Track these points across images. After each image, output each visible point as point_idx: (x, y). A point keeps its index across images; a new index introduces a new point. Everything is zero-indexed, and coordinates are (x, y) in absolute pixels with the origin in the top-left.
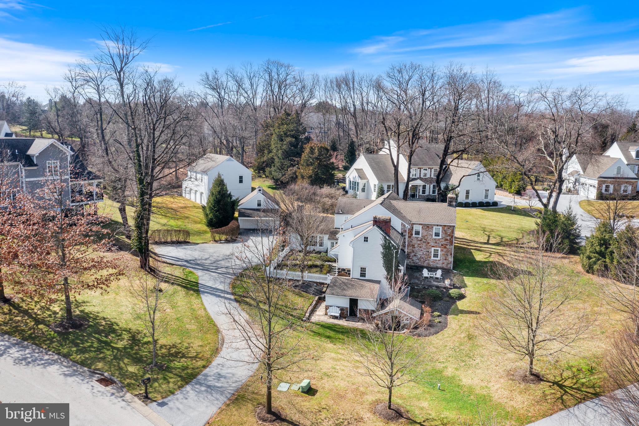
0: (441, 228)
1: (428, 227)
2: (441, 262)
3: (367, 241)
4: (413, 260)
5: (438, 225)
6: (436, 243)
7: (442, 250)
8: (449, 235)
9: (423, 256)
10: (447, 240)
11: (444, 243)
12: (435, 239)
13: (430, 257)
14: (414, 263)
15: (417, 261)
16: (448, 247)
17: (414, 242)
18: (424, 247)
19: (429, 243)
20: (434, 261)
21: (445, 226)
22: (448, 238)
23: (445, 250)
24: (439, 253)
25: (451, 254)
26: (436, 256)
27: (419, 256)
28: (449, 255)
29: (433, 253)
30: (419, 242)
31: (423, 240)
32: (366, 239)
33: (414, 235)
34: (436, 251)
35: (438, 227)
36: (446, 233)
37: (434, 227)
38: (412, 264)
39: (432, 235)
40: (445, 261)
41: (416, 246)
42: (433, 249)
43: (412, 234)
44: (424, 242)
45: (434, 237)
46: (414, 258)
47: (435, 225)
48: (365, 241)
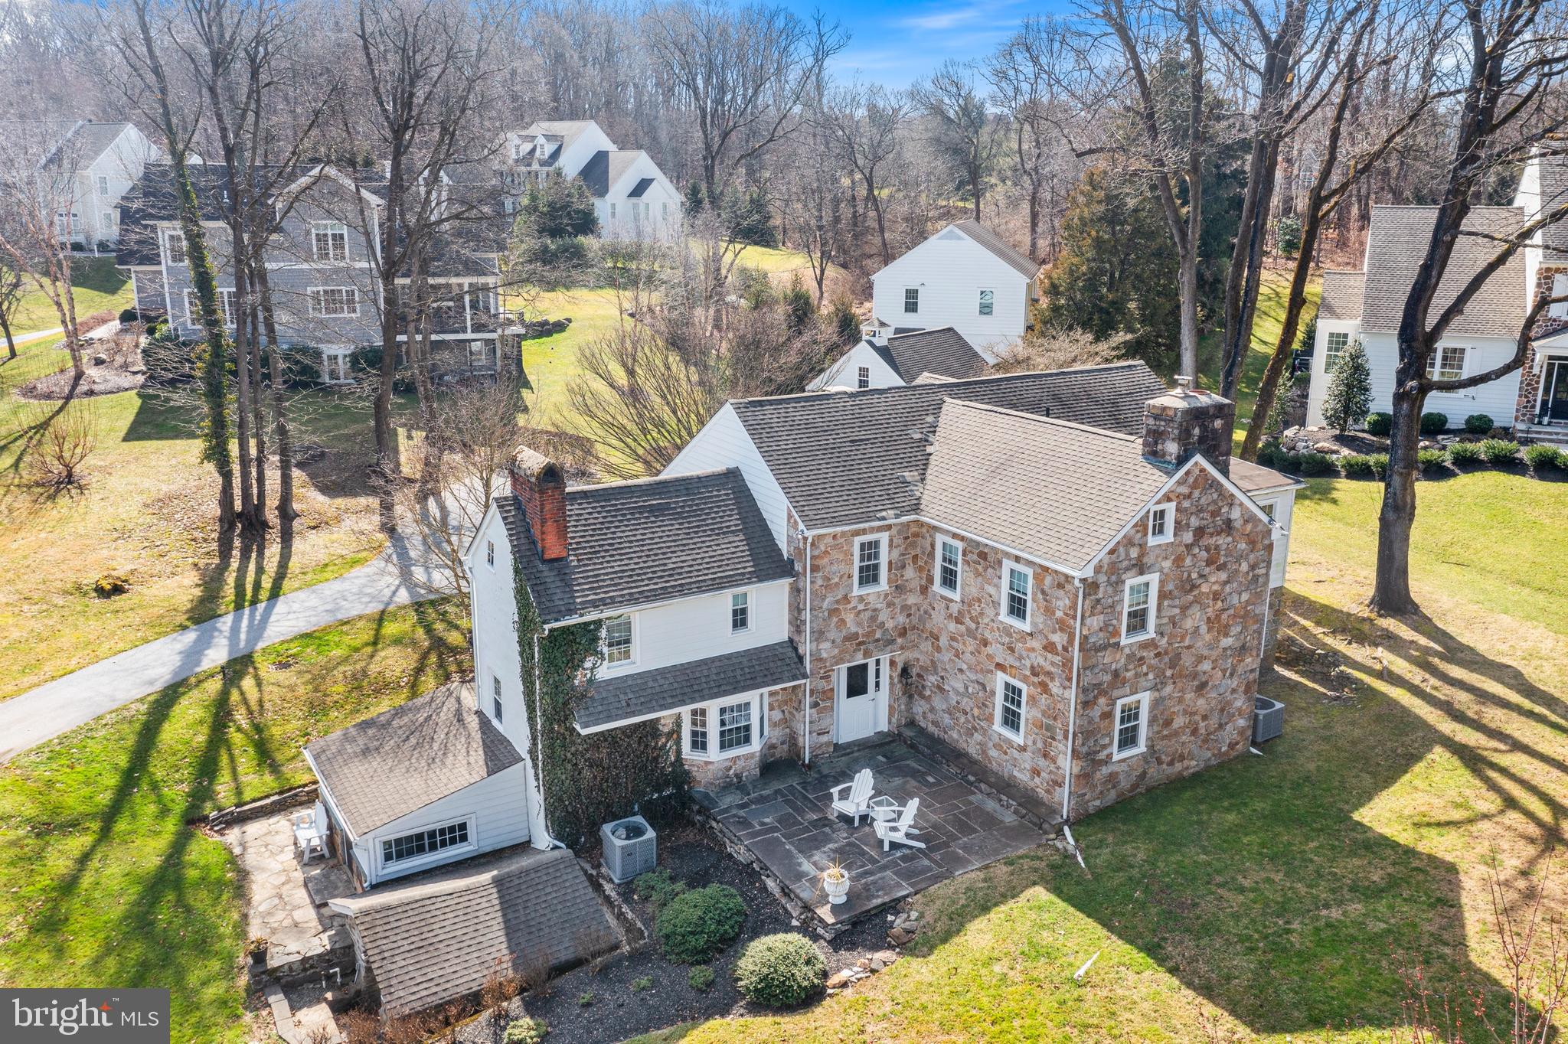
0: (1029, 572)
1: (984, 557)
2: (1027, 760)
3: (492, 561)
4: (932, 710)
5: (1017, 559)
6: (1012, 650)
7: (1032, 700)
8: (1063, 626)
9: (967, 704)
10: (1050, 647)
11: (1039, 659)
12: (1008, 631)
13: (990, 719)
14: (935, 724)
15: (947, 720)
16: (1055, 687)
17: (938, 618)
18: (968, 656)
19: (985, 643)
20: (1004, 745)
21: (1046, 569)
22: (1058, 639)
23: (1043, 700)
24: (1023, 711)
25: (1066, 737)
26: (1011, 720)
27: (954, 699)
28: (1060, 737)
29: (999, 701)
30: (952, 626)
31: (967, 621)
32: (491, 553)
33: (937, 587)
34: (1013, 695)
35: (1020, 568)
36: (1049, 611)
37: (1008, 564)
38: (931, 728)
39: (996, 604)
40: (1042, 762)
41: (943, 641)
42: (1001, 679)
43: (930, 580)
44: (970, 633)
45: (1005, 617)
46: (938, 703)
47: (1007, 555)
48: (489, 558)
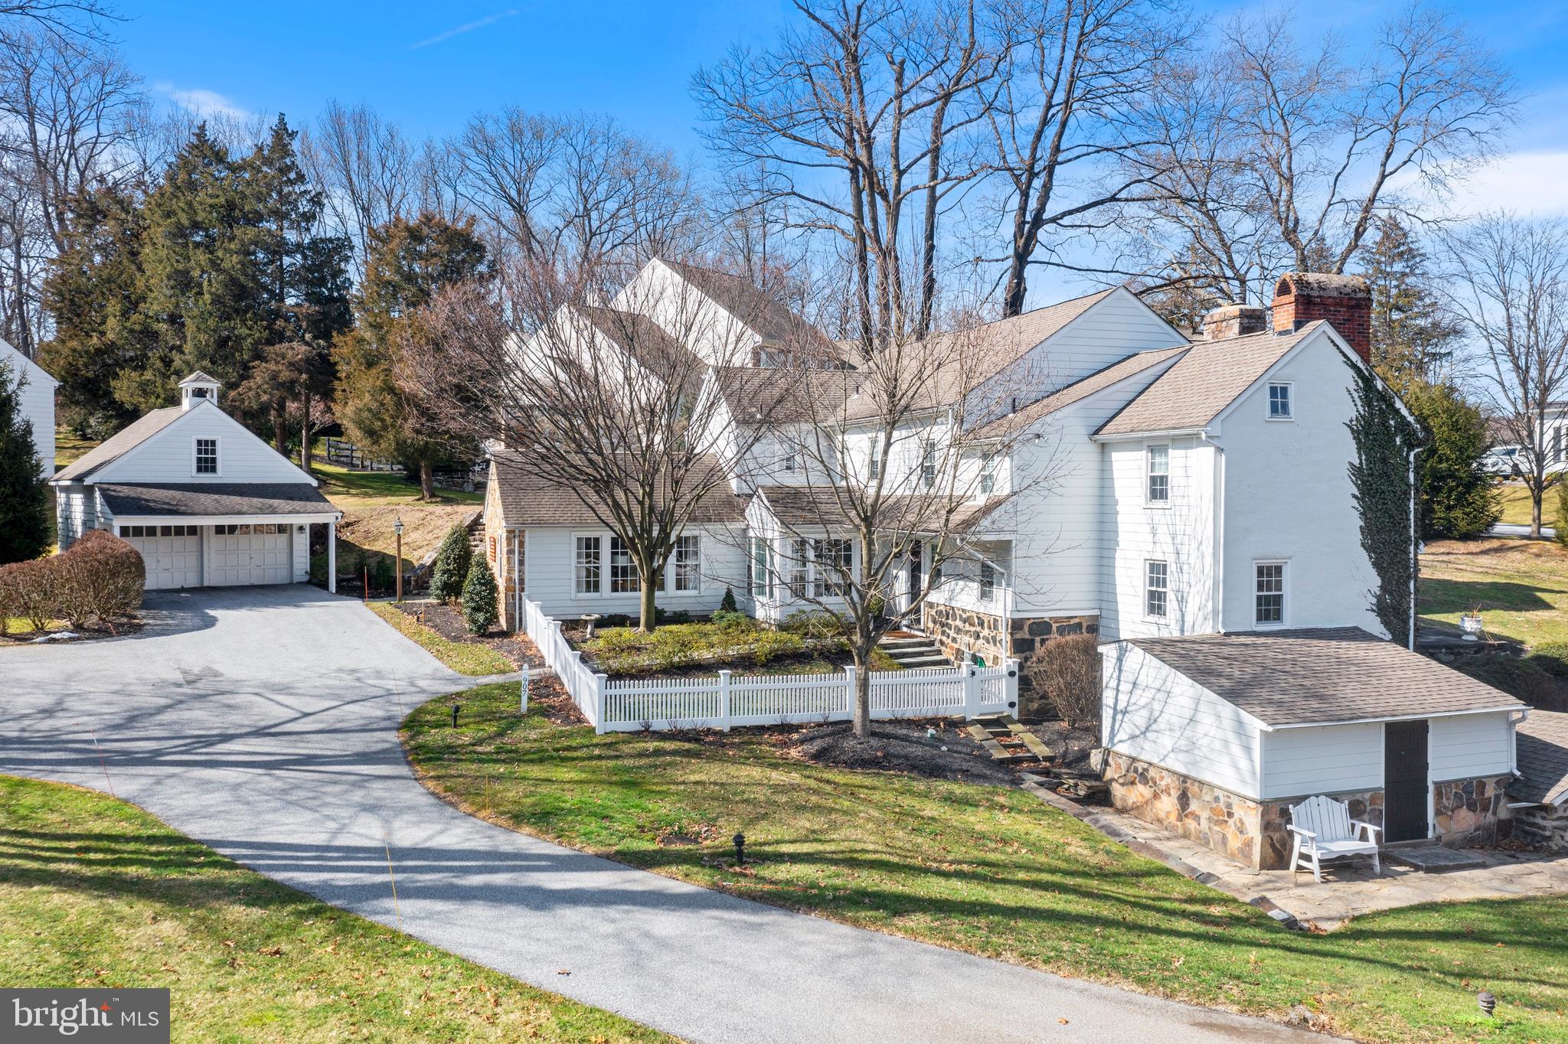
3: (1285, 408)
32: (1279, 400)
48: (1274, 409)
